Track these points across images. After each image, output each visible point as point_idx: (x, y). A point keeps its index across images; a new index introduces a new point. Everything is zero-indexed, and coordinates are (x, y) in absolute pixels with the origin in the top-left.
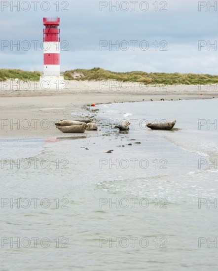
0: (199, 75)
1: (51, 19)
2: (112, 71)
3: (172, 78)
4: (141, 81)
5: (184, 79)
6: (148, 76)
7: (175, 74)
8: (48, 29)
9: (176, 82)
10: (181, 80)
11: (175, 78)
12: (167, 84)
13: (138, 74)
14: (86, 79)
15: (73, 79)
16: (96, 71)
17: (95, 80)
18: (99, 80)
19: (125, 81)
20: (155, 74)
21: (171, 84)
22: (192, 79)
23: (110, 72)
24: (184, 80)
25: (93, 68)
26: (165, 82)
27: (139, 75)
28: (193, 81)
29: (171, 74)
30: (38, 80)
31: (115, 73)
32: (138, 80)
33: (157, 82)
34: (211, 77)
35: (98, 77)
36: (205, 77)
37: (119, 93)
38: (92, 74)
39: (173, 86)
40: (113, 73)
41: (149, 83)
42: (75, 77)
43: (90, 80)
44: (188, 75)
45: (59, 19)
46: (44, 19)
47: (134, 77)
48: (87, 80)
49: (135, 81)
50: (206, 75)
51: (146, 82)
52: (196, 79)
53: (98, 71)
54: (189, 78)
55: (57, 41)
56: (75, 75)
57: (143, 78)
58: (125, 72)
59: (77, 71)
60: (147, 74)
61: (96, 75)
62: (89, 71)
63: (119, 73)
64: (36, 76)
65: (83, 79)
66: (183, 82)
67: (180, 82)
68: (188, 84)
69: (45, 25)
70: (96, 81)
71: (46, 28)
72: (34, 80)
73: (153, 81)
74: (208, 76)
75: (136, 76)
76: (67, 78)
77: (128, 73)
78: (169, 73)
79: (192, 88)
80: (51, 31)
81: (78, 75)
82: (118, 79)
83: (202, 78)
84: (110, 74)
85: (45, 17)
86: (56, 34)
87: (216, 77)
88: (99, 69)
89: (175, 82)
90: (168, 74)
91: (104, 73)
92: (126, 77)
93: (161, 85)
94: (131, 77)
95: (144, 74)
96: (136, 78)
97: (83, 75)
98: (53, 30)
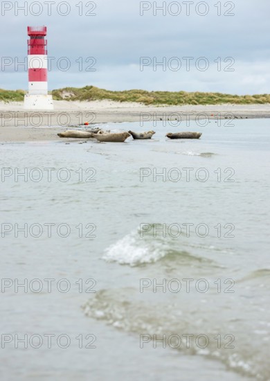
0: (207, 94)
1: (37, 28)
2: (107, 90)
3: (176, 98)
4: (141, 101)
5: (191, 98)
6: (149, 96)
7: (180, 93)
8: (33, 40)
9: (182, 102)
10: (187, 99)
11: (180, 97)
12: (171, 104)
13: (137, 93)
14: (77, 99)
15: (62, 99)
16: (88, 89)
17: (87, 100)
18: (92, 100)
19: (122, 101)
20: (157, 92)
21: (176, 104)
22: (199, 99)
23: (105, 90)
24: (191, 100)
25: (85, 86)
26: (169, 102)
27: (138, 95)
28: (201, 100)
29: (175, 93)
30: (22, 100)
31: (111, 92)
32: (138, 100)
33: (160, 102)
34: (222, 96)
35: (91, 97)
36: (215, 96)
37: (118, 114)
38: (84, 93)
39: (178, 106)
40: (108, 92)
41: (151, 103)
42: (64, 97)
43: (81, 100)
44: (195, 94)
45: (46, 28)
46: (29, 28)
47: (132, 96)
48: (79, 101)
49: (134, 101)
50: (216, 94)
51: (147, 102)
52: (204, 98)
53: (91, 90)
54: (197, 97)
55: (44, 54)
56: (64, 95)
57: (143, 98)
58: (122, 91)
59: (66, 90)
60: (147, 93)
61: (88, 94)
62: (80, 89)
63: (115, 92)
64: (19, 96)
65: (73, 99)
66: (190, 102)
67: (186, 102)
68: (196, 104)
69: (29, 35)
70: (89, 101)
71: (31, 38)
72: (17, 100)
73: (154, 101)
74: (218, 94)
75: (135, 95)
76: (55, 97)
77: (125, 92)
78: (174, 91)
79: (200, 108)
80: (37, 42)
81: (68, 94)
82: (115, 99)
83: (211, 97)
84: (105, 93)
85: (30, 26)
86: (42, 45)
87: (227, 95)
88: (92, 87)
89: (180, 102)
90: (172, 93)
91: (99, 92)
92: (123, 97)
93: (164, 105)
94: (129, 97)
95: (144, 93)
96: (134, 97)
97: (73, 95)
98: (39, 41)
